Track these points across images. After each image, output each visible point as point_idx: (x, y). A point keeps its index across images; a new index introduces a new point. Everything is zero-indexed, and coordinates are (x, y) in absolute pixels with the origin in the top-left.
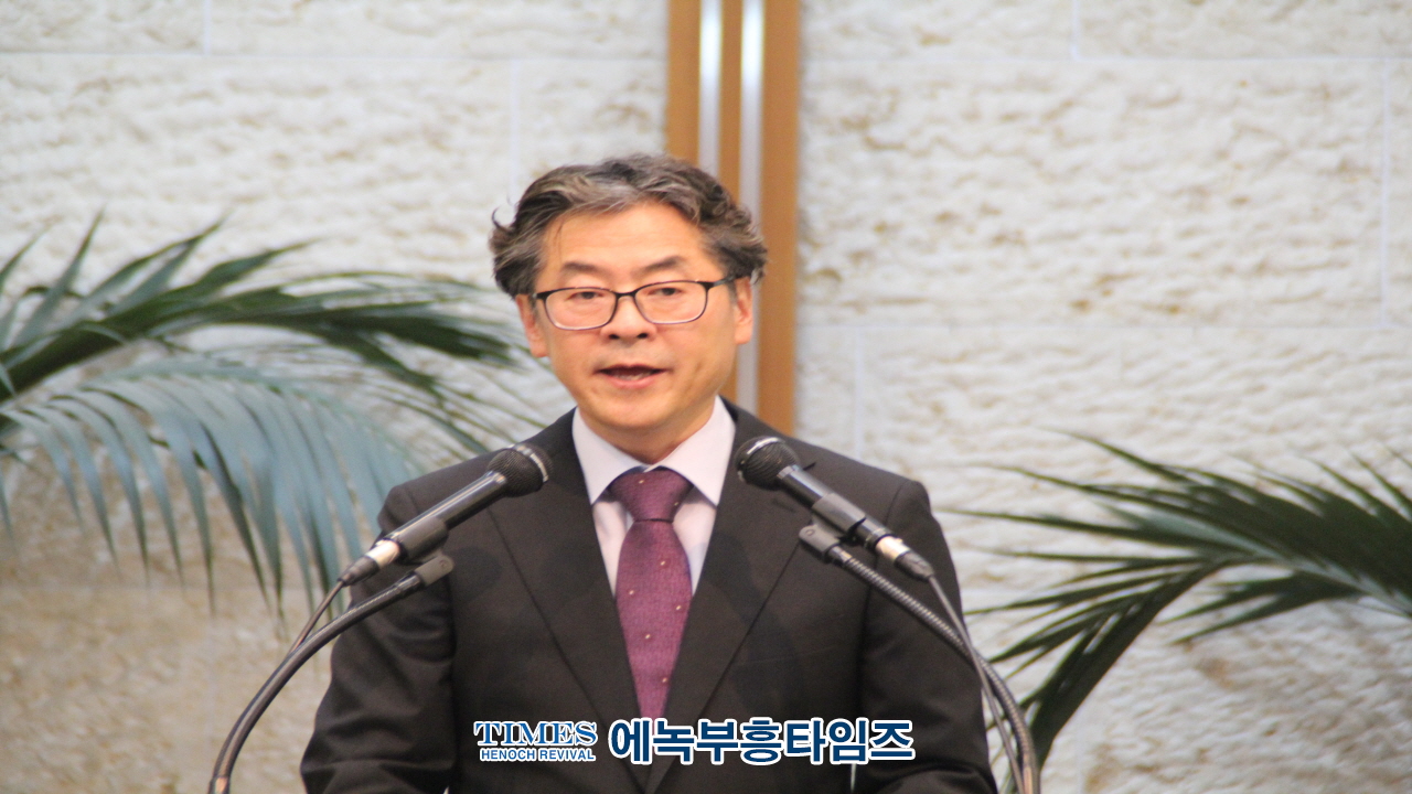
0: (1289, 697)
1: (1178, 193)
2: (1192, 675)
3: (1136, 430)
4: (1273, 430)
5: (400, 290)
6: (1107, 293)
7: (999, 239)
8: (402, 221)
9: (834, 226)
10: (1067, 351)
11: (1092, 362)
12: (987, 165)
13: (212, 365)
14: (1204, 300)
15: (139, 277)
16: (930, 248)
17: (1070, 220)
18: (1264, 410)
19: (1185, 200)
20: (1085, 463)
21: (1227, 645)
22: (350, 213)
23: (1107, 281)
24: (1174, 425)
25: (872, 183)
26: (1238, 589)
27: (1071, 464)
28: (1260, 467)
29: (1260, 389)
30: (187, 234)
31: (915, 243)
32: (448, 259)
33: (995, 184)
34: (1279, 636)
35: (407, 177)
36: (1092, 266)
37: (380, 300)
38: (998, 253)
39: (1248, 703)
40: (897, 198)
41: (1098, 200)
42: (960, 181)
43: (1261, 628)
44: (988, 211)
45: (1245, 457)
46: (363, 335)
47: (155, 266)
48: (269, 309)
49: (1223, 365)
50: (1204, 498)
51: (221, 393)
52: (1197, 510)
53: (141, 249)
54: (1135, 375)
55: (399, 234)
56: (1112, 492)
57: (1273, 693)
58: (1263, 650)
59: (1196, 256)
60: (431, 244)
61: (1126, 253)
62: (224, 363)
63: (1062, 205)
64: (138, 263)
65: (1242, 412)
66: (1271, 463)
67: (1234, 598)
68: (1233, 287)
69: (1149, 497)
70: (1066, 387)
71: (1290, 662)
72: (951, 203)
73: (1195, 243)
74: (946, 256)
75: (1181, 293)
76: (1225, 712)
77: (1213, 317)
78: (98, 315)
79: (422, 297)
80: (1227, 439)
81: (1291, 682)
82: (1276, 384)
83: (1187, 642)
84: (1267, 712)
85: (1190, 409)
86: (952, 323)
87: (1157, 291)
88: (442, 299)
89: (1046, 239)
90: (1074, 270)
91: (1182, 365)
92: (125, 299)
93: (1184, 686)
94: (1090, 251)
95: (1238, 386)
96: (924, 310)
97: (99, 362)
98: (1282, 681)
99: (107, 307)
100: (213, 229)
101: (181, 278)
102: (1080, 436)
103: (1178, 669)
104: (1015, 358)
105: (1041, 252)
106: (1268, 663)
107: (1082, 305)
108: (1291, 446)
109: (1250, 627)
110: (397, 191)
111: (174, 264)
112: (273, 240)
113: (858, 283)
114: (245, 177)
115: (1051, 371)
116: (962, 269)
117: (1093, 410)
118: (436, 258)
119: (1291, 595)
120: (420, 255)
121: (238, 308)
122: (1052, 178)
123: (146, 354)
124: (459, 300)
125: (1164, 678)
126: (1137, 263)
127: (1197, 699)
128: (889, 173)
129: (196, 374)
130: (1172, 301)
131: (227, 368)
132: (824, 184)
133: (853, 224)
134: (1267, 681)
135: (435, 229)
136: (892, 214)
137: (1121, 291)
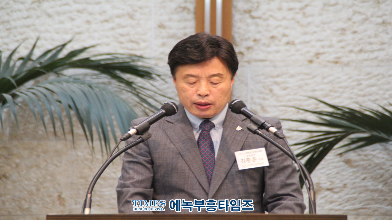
0: (369, 169)
1: (337, 30)
2: (342, 164)
3: (326, 96)
4: (364, 96)
5: (123, 58)
6: (318, 58)
7: (288, 43)
8: (122, 39)
9: (242, 40)
10: (307, 74)
11: (314, 77)
12: (284, 23)
13: (71, 80)
14: (345, 60)
15: (49, 55)
16: (268, 46)
17: (307, 38)
18: (361, 90)
19: (339, 32)
20: (312, 105)
21: (352, 155)
22: (107, 37)
23: (318, 55)
24: (337, 94)
25: (252, 28)
26: (355, 140)
27: (308, 105)
28: (361, 106)
29: (360, 84)
30: (63, 43)
31: (264, 45)
32: (135, 50)
33: (286, 28)
34: (366, 153)
35: (123, 27)
36: (314, 51)
37: (116, 61)
38: (288, 47)
39: (358, 171)
40: (259, 32)
41: (315, 32)
42: (277, 27)
43: (361, 150)
44: (285, 35)
45: (357, 103)
46: (112, 71)
47: (54, 52)
48: (86, 64)
49: (350, 78)
50: (346, 115)
51: (75, 87)
52: (344, 118)
53: (50, 47)
54: (326, 81)
55: (121, 43)
56: (320, 113)
57: (365, 168)
58: (362, 157)
59: (342, 47)
60: (130, 45)
61: (323, 47)
62: (75, 79)
63: (305, 33)
64: (49, 51)
65: (355, 91)
66: (364, 105)
67: (353, 142)
68: (353, 56)
69: (330, 114)
70: (307, 84)
71: (369, 160)
72: (275, 33)
73: (342, 44)
74: (273, 48)
75: (338, 58)
76: (351, 174)
77: (347, 64)
78: (38, 66)
79: (128, 60)
80: (351, 98)
81: (369, 165)
82: (365, 83)
83: (341, 154)
84: (363, 174)
85: (341, 90)
86: (275, 67)
87: (332, 57)
88: (134, 61)
89: (301, 43)
90: (309, 52)
91: (339, 78)
92: (46, 61)
93: (340, 167)
94: (313, 46)
95: (354, 83)
96: (267, 63)
97: (40, 79)
98: (367, 165)
99: (41, 63)
100: (70, 41)
101: (61, 55)
102: (310, 97)
103: (338, 162)
104: (292, 76)
105: (299, 47)
106: (363, 160)
107: (311, 62)
108: (369, 100)
109: (358, 150)
110: (121, 31)
111: (59, 51)
112: (86, 45)
113: (249, 56)
114: (78, 27)
115: (302, 80)
116: (277, 52)
117: (314, 91)
118: (131, 49)
119: (369, 141)
120: (127, 48)
121: (78, 63)
122: (302, 26)
123: (52, 77)
124: (138, 61)
125: (334, 164)
126: (326, 50)
127: (343, 170)
128: (257, 25)
129: (67, 82)
130: (336, 60)
131: (76, 80)
132: (239, 28)
133: (247, 39)
134: (363, 165)
135: (131, 41)
136: (258, 36)
137: (322, 58)
